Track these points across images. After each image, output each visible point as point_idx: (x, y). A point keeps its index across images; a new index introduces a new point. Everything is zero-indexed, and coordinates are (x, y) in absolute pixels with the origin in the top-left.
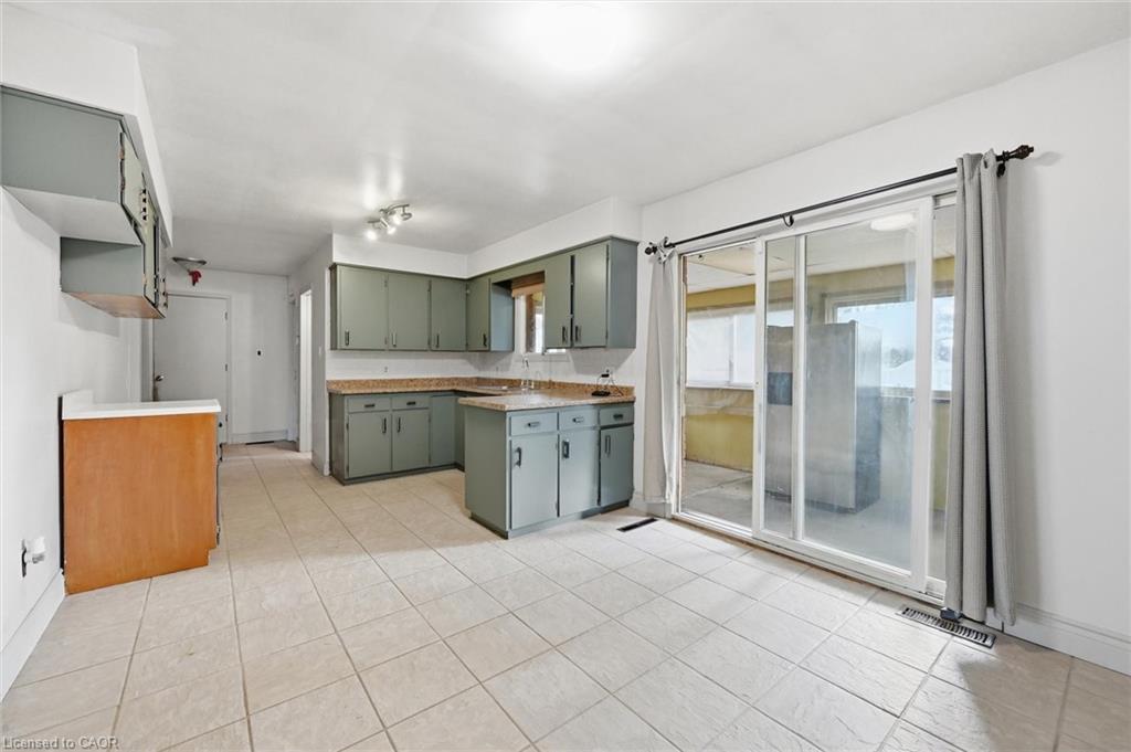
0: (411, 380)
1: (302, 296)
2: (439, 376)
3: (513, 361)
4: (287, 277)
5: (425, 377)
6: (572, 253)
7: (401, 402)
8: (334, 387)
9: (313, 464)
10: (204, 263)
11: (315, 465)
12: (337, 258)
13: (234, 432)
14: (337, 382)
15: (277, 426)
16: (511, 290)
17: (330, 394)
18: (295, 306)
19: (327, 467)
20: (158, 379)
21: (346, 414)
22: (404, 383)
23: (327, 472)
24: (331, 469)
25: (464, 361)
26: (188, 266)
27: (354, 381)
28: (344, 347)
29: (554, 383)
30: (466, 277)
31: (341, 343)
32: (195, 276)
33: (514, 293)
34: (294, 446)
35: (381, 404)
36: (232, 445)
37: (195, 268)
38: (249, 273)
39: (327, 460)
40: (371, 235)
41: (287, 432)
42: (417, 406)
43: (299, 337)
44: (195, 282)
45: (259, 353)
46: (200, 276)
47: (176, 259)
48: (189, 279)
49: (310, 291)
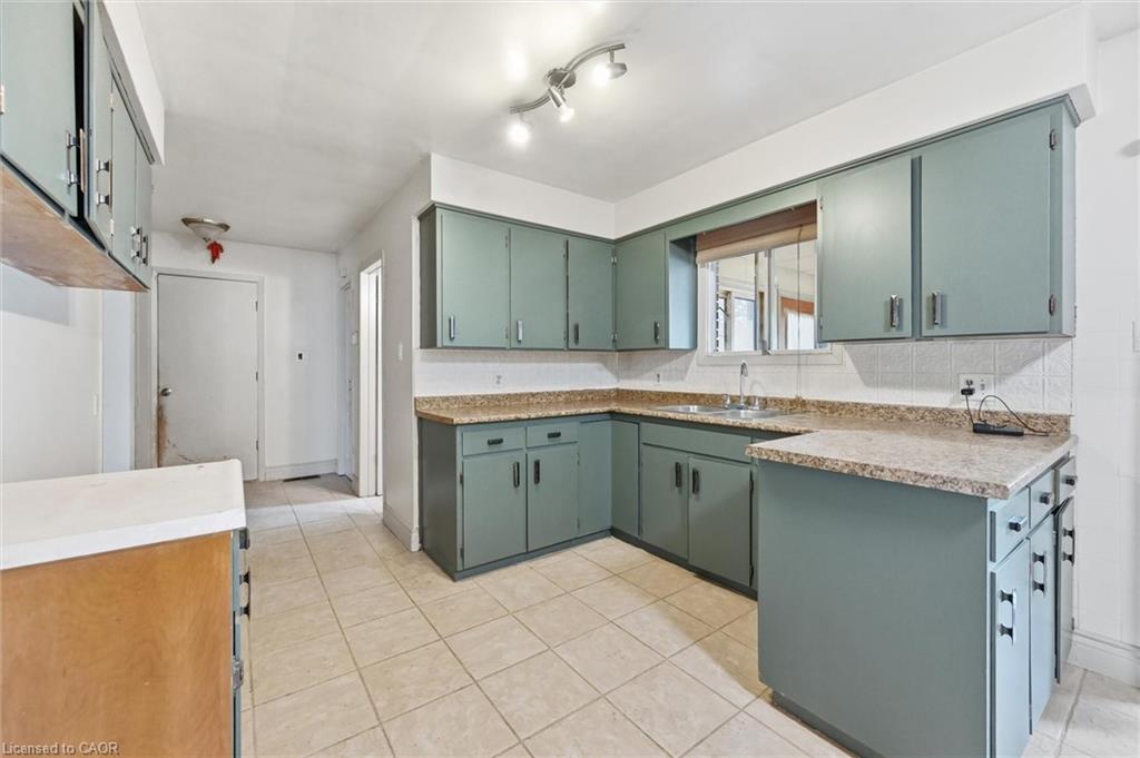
0: (533, 395)
1: (362, 274)
2: (568, 389)
3: (693, 364)
4: (337, 253)
5: (551, 389)
6: (916, 153)
7: (539, 434)
8: (425, 409)
9: (385, 524)
10: (226, 227)
11: (389, 525)
12: (437, 196)
13: (267, 464)
14: (430, 401)
15: (322, 454)
16: (696, 254)
17: (420, 420)
18: (350, 291)
19: (415, 536)
20: (164, 393)
21: (459, 459)
22: (524, 401)
23: (415, 546)
24: (421, 541)
25: (601, 365)
26: (205, 231)
27: (456, 398)
28: (447, 343)
29: (804, 403)
30: (613, 237)
31: (442, 338)
32: (215, 250)
33: (701, 256)
34: (349, 486)
35: (511, 438)
36: (265, 482)
37: (214, 235)
38: (286, 247)
39: (416, 525)
40: (518, 134)
41: (336, 462)
42: (562, 439)
43: (358, 332)
44: (215, 257)
45: (300, 356)
46: (222, 251)
47: (186, 221)
48: (207, 254)
49: (379, 263)
